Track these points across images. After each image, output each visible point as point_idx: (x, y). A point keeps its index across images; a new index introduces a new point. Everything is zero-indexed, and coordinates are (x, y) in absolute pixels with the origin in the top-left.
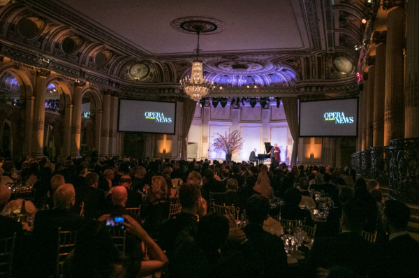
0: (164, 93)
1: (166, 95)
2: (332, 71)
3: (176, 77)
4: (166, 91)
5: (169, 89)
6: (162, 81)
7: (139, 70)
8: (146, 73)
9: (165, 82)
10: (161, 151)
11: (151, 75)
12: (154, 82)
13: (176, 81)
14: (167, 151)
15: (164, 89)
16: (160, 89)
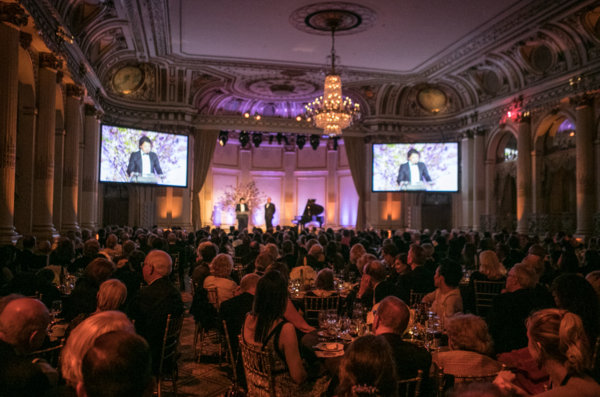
0: (167, 118)
1: (171, 123)
2: (414, 106)
3: (188, 96)
4: (171, 117)
5: (176, 114)
6: (164, 99)
7: (127, 78)
8: (137, 83)
9: (168, 102)
10: (164, 215)
11: (145, 89)
12: (149, 100)
13: (187, 101)
14: (175, 214)
15: (167, 114)
16: (160, 114)
